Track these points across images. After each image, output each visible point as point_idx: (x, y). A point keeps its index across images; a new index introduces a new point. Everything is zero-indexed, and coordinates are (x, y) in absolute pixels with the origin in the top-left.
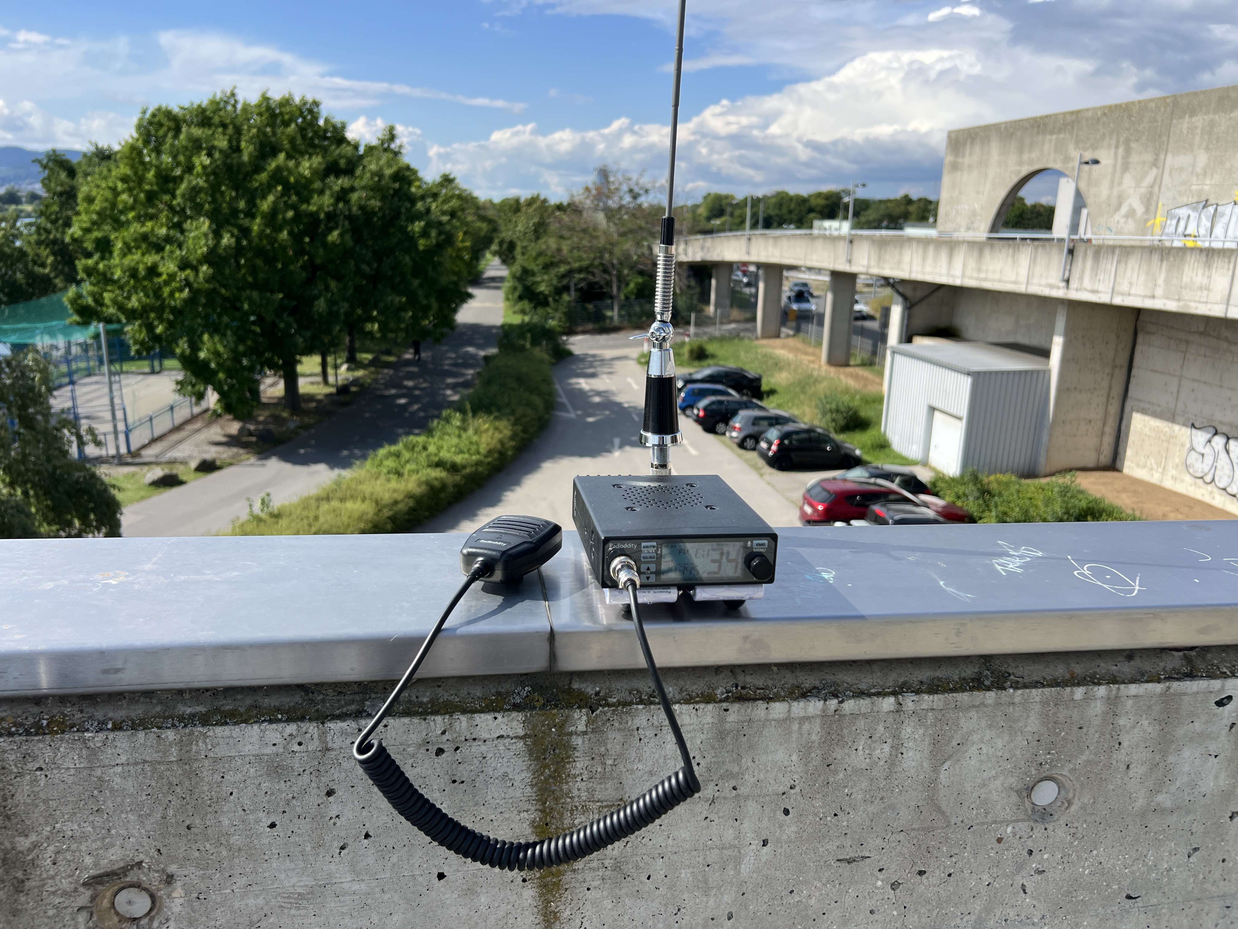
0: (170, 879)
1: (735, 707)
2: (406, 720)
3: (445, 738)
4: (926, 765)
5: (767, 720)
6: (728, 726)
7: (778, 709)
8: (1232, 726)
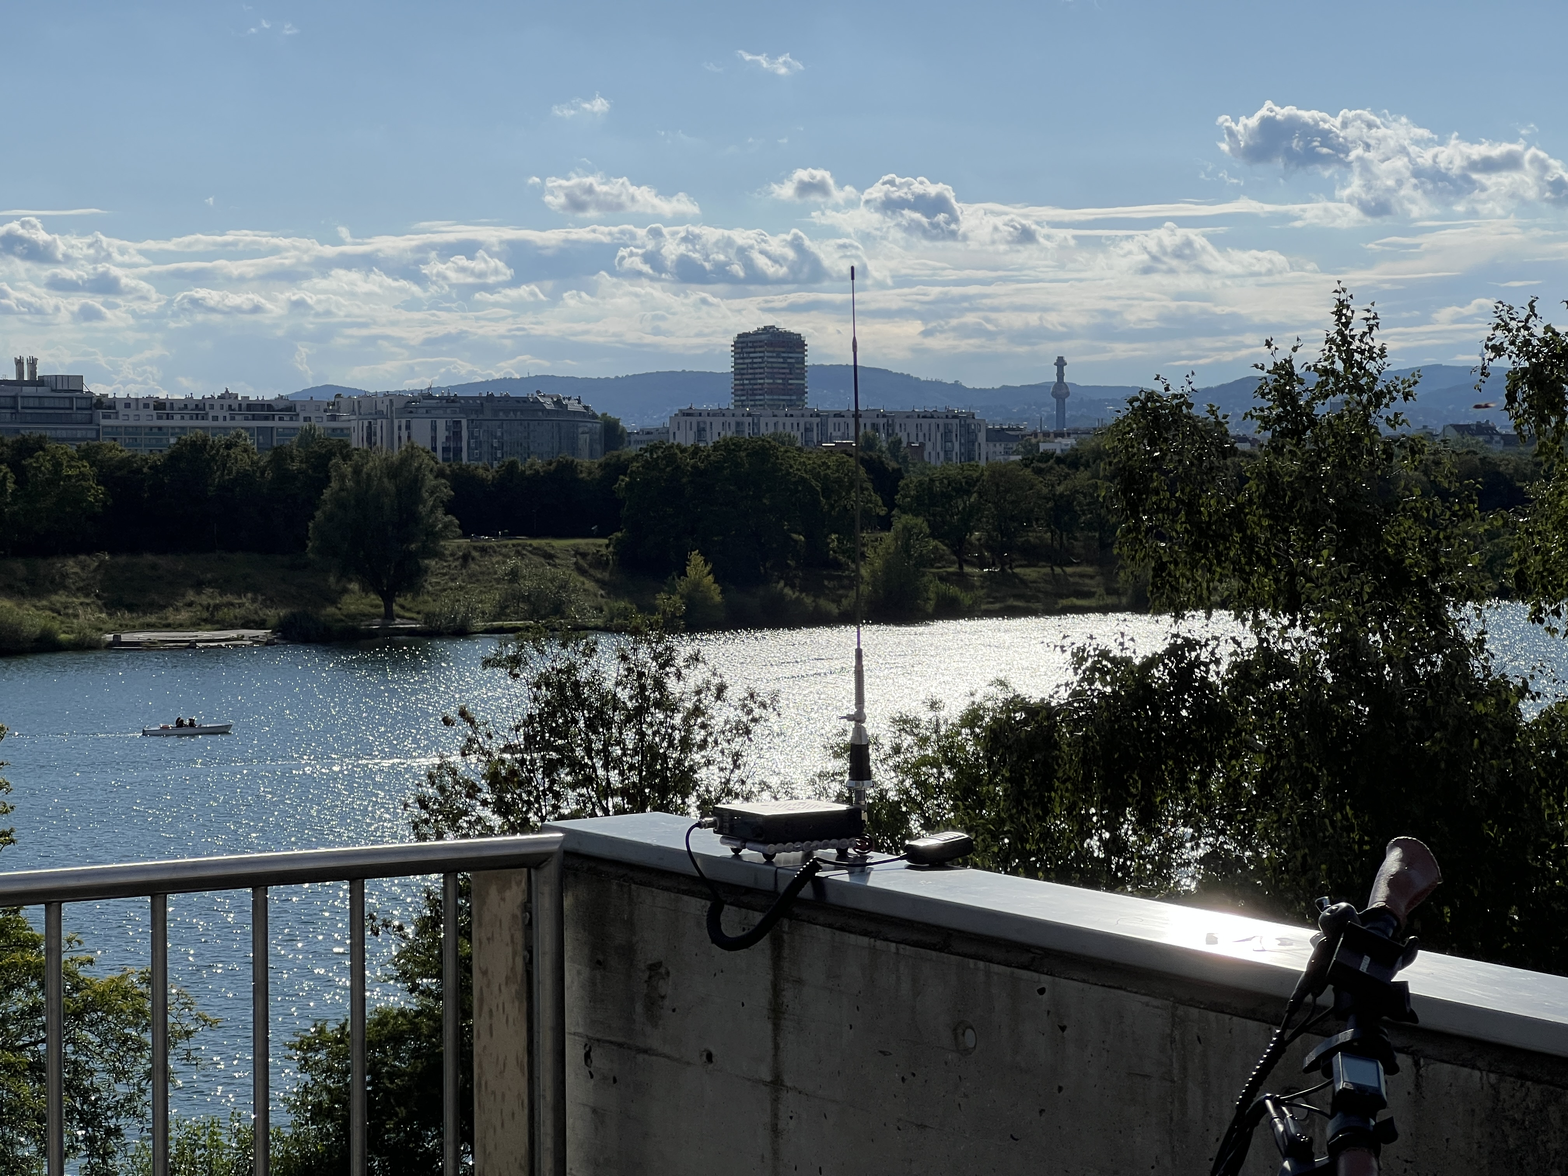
0: (668, 974)
6: (835, 944)
8: (1049, 1012)
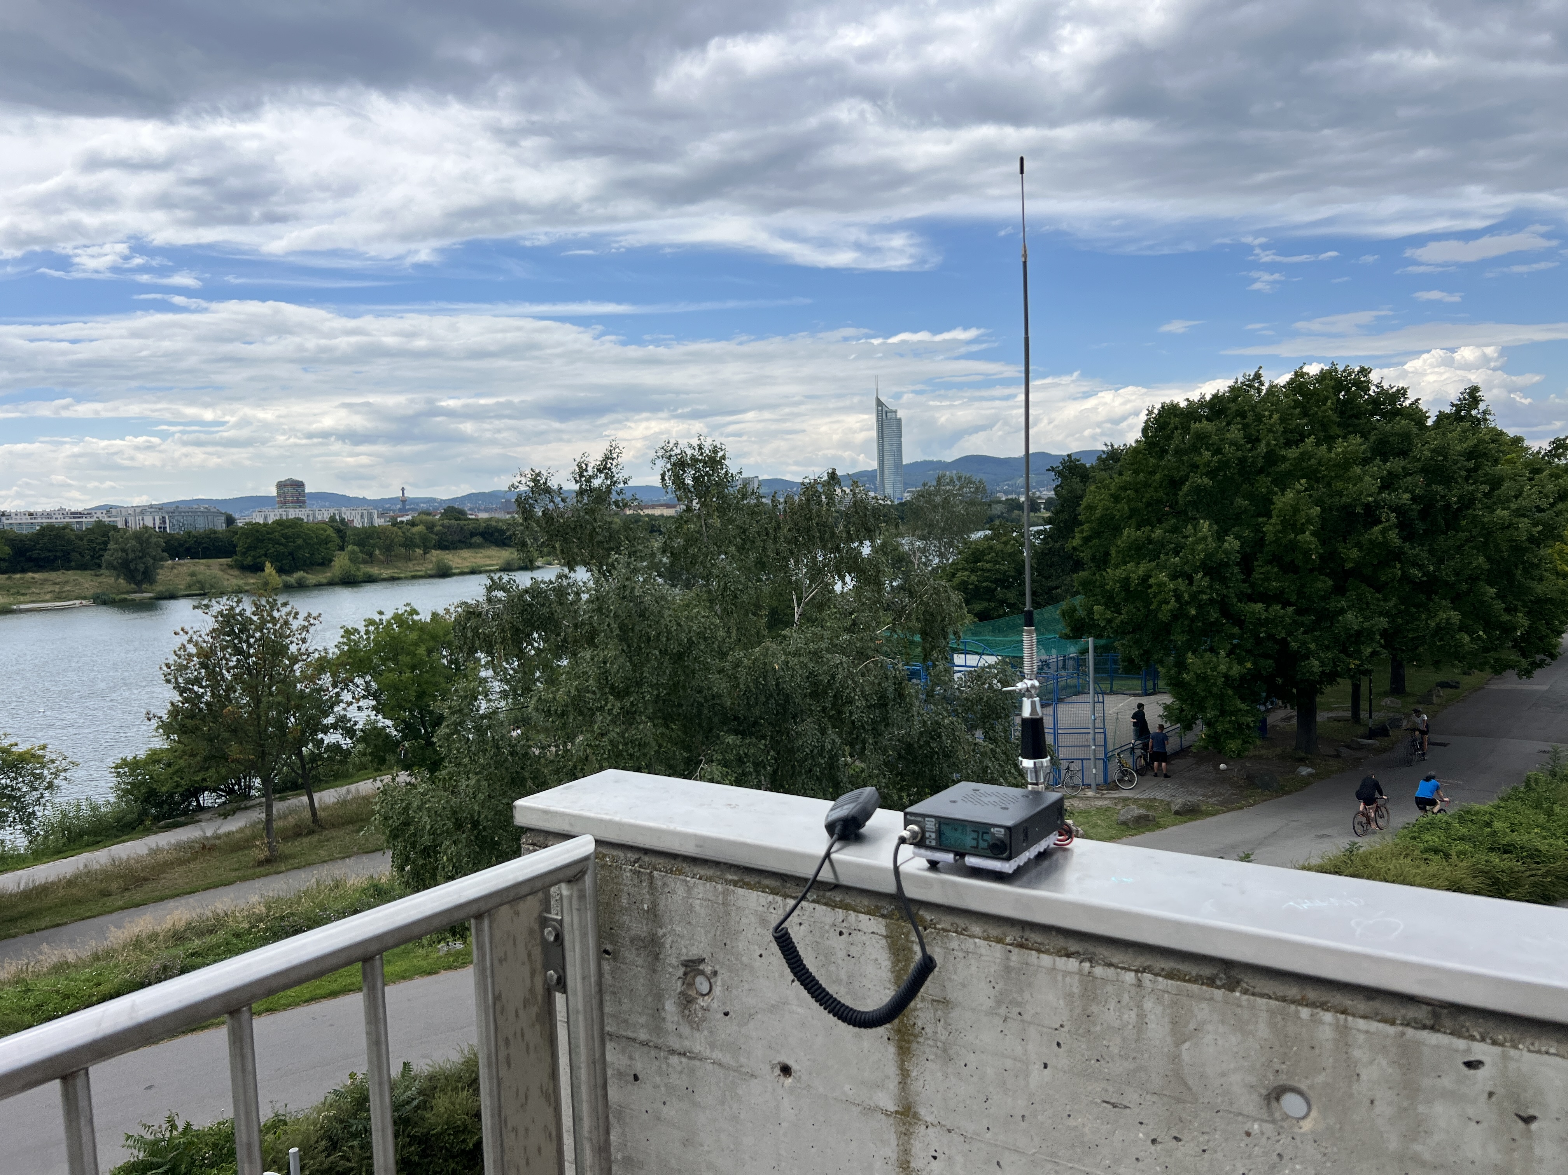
0: (715, 973)
1: (1016, 950)
2: (824, 907)
3: (844, 924)
4: (1169, 1040)
5: (1039, 966)
6: (1012, 964)
7: (1046, 960)
8: (1491, 1094)
